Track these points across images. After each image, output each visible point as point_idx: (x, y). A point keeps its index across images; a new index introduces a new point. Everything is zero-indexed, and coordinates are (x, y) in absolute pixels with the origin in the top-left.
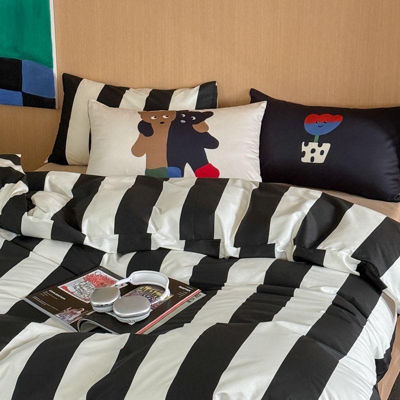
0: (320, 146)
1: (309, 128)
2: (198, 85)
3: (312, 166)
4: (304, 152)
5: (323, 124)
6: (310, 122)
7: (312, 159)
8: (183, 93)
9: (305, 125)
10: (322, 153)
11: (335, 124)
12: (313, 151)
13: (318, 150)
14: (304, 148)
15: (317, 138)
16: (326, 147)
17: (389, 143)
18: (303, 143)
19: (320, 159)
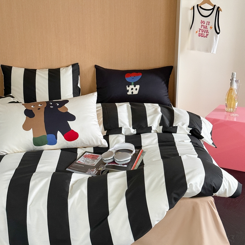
0: (135, 86)
1: (128, 79)
2: (70, 65)
3: (133, 96)
4: (128, 90)
5: (134, 77)
6: (128, 77)
7: (132, 92)
8: (65, 69)
9: (126, 78)
10: (136, 89)
11: (139, 77)
12: (132, 89)
13: (134, 88)
14: (128, 88)
15: (133, 83)
16: (138, 87)
17: (163, 82)
18: (127, 86)
19: (136, 92)
